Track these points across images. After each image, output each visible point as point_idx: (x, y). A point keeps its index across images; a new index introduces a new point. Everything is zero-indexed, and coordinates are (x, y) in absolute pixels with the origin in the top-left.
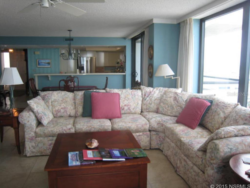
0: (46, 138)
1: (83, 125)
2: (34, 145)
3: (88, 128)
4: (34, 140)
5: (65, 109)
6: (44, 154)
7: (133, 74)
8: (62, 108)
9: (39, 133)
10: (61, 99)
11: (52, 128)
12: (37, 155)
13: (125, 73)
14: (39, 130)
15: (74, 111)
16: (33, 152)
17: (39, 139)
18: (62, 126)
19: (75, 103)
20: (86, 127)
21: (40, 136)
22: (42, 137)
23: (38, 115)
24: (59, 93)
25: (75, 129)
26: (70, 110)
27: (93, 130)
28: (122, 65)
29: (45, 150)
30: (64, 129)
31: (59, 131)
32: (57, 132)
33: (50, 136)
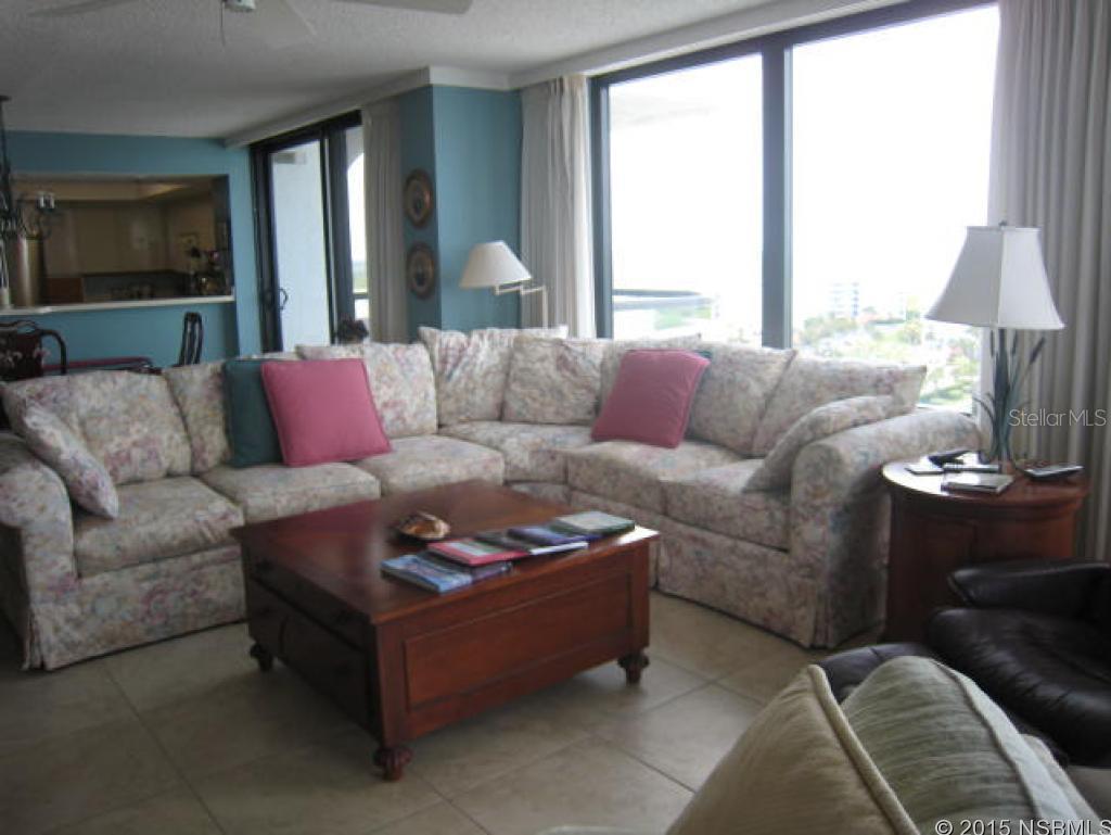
0: (126, 572)
1: (274, 494)
2: (75, 610)
3: (294, 504)
4: (72, 590)
5: (151, 446)
6: (121, 644)
7: (269, 296)
8: (135, 444)
9: (96, 555)
10: (120, 405)
11: (148, 522)
12: (91, 653)
13: (229, 294)
14: (92, 540)
15: (186, 449)
16: (72, 646)
17: (94, 582)
18: (189, 510)
19: (184, 418)
20: (289, 501)
21: (104, 566)
22: (107, 570)
23: (81, 474)
24: (104, 380)
25: (245, 514)
26: (169, 447)
27: (316, 506)
28: (212, 264)
29: (130, 624)
30: (201, 519)
31: (186, 529)
32: (174, 537)
33: (142, 562)
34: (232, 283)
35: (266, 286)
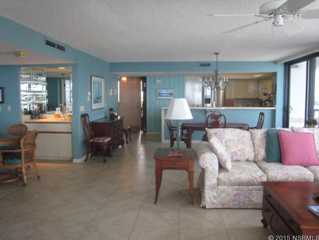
0: (230, 187)
1: (277, 173)
2: (215, 194)
3: (283, 177)
4: (216, 188)
5: (243, 152)
6: (226, 207)
7: (286, 109)
8: (239, 150)
9: (223, 180)
10: (236, 139)
11: (239, 174)
12: (217, 207)
13: (274, 107)
14: (223, 176)
15: (253, 154)
16: (213, 204)
17: (221, 188)
18: (251, 173)
19: (254, 145)
20: (282, 176)
21: (224, 184)
22: (226, 185)
24: (233, 131)
25: (267, 177)
26: (248, 152)
27: (290, 179)
29: (229, 202)
30: (254, 176)
31: (249, 178)
32: (245, 180)
33: (235, 185)
34: (275, 104)
35: (286, 105)
